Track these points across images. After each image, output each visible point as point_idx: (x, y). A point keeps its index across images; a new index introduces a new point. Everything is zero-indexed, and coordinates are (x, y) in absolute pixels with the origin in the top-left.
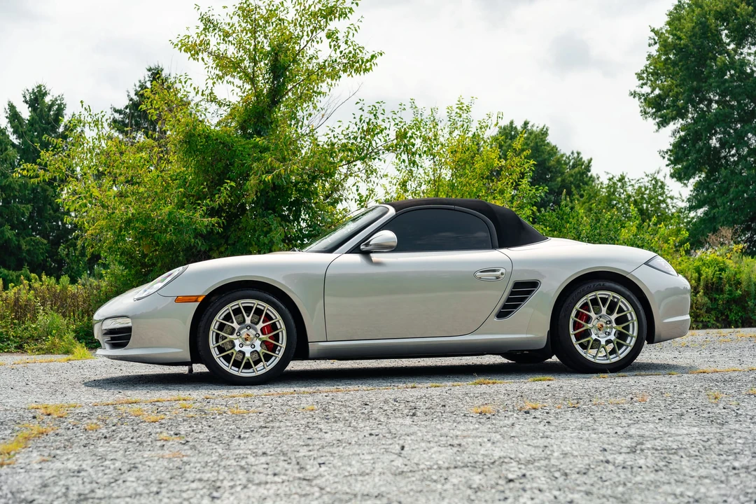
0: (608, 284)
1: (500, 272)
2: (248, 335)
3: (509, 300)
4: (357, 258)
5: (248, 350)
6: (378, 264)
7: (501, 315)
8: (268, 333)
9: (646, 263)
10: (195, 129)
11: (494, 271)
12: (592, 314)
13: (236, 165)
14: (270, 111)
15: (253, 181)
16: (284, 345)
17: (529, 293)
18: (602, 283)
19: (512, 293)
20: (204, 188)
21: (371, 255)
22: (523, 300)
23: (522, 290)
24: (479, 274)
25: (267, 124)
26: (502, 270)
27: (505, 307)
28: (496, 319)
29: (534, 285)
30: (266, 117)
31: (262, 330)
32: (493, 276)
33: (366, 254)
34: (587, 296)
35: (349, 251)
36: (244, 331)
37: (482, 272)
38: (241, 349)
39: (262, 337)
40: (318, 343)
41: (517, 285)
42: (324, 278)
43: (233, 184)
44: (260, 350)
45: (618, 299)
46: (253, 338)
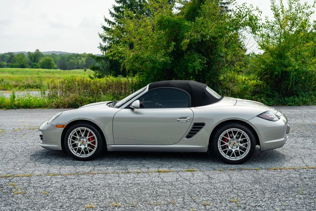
0: (237, 125)
1: (187, 119)
2: (83, 141)
3: (192, 130)
4: (128, 110)
5: (83, 147)
6: (137, 113)
7: (188, 137)
8: (91, 141)
9: (258, 116)
10: (163, 18)
12: (229, 139)
13: (180, 33)
15: (184, 41)
16: (97, 146)
17: (201, 128)
18: (234, 125)
19: (193, 128)
22: (198, 131)
23: (198, 127)
24: (178, 119)
26: (189, 118)
27: (190, 133)
28: (186, 139)
29: (203, 124)
30: (197, 11)
31: (89, 139)
32: (185, 120)
33: (132, 109)
34: (227, 130)
35: (126, 108)
36: (82, 139)
37: (180, 118)
38: (80, 147)
39: (89, 143)
40: (111, 145)
41: (195, 124)
42: (113, 119)
43: (175, 43)
44: (87, 147)
45: (242, 132)
46: (85, 143)
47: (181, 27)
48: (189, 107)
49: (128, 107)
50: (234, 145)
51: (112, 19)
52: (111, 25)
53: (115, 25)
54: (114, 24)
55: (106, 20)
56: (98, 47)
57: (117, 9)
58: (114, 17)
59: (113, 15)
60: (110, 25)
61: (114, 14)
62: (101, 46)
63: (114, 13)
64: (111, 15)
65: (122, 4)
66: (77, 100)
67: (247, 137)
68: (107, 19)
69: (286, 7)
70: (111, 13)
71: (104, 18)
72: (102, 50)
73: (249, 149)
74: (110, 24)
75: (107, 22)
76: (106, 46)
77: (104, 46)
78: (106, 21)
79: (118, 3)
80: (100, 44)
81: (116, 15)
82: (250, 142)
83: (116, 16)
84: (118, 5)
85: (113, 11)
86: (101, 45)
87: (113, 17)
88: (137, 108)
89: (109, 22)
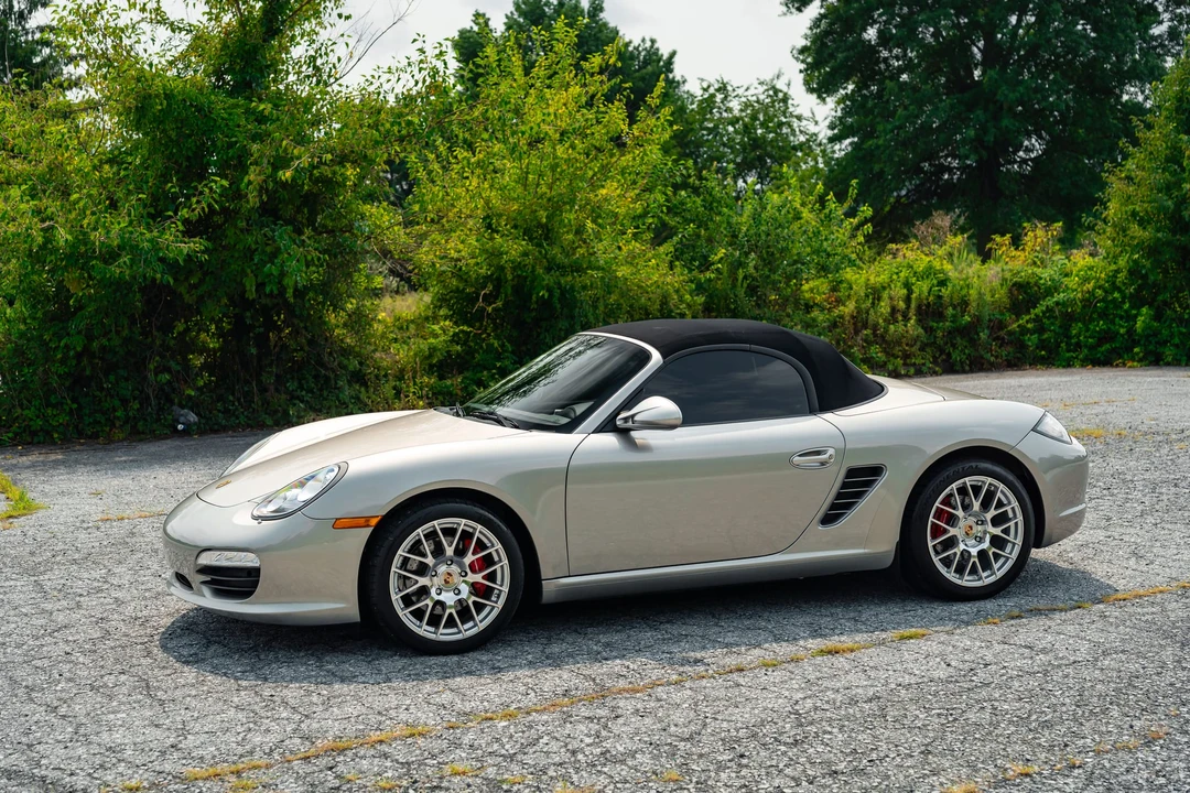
0: (982, 465)
1: (828, 454)
2: (449, 574)
3: (839, 496)
4: (610, 440)
5: (449, 598)
6: (645, 448)
7: (828, 520)
8: (481, 571)
9: (1034, 430)
11: (818, 453)
12: (960, 513)
16: (506, 589)
17: (869, 484)
18: (974, 464)
19: (844, 485)
21: (632, 433)
22: (860, 495)
23: (860, 480)
24: (796, 459)
26: (831, 451)
27: (833, 506)
28: (820, 527)
29: (876, 471)
31: (471, 566)
32: (817, 460)
33: (624, 433)
34: (953, 485)
35: (598, 430)
36: (442, 569)
37: (800, 456)
38: (440, 598)
39: (472, 578)
40: (557, 581)
41: (851, 472)
42: (568, 474)
44: (469, 598)
45: (997, 488)
46: (456, 579)
47: (216, 120)
48: (813, 412)
49: (608, 426)
50: (970, 534)
67: (1010, 504)
73: (1018, 542)
82: (1019, 517)
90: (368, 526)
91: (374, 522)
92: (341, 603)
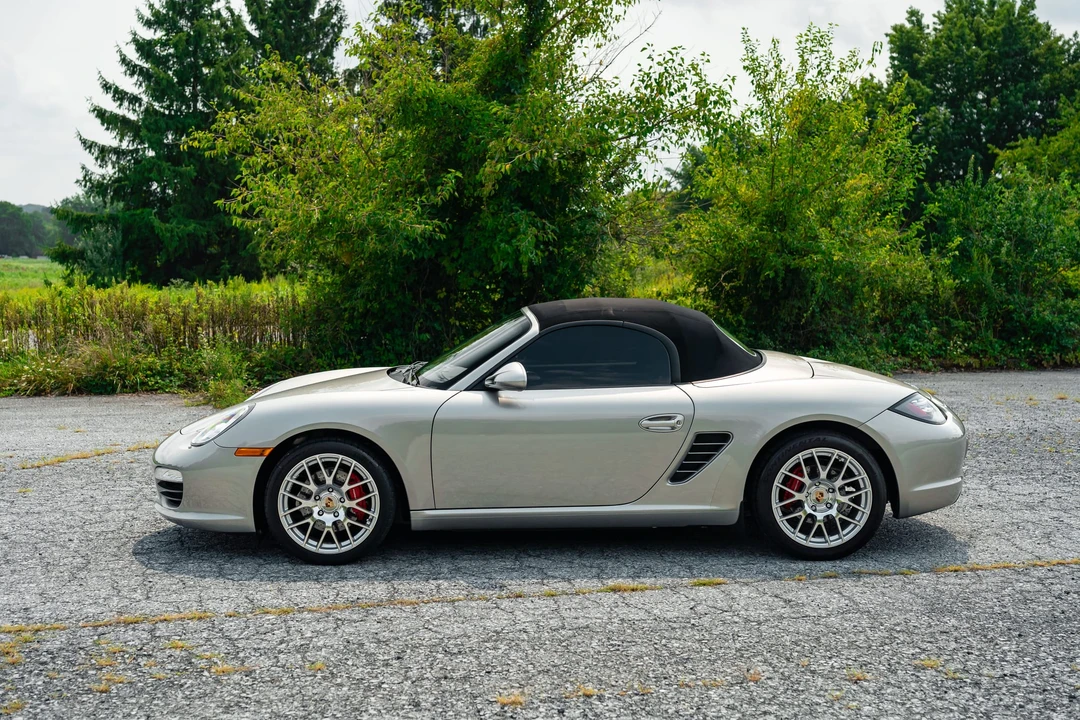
0: (831, 438)
1: (676, 420)
3: (688, 457)
4: (479, 397)
5: (328, 519)
6: (508, 405)
7: (676, 478)
8: (358, 498)
9: (892, 408)
10: (412, 90)
11: (669, 418)
12: (806, 480)
13: (469, 141)
14: (524, 58)
15: (488, 168)
16: (377, 514)
17: (718, 449)
18: (822, 437)
19: (693, 448)
20: (422, 177)
21: (499, 393)
22: (708, 458)
23: (707, 445)
24: (645, 423)
25: (519, 77)
26: (680, 418)
27: (682, 466)
28: (669, 484)
29: (725, 437)
30: (519, 67)
31: (349, 493)
32: (666, 425)
33: (493, 392)
34: (800, 455)
35: (470, 388)
36: (325, 495)
37: (649, 420)
38: (320, 518)
39: (348, 504)
40: (424, 511)
41: (700, 437)
42: (432, 426)
43: (459, 174)
44: (345, 520)
45: (846, 459)
46: (336, 504)
47: (470, 120)
48: (674, 382)
49: (478, 386)
50: (821, 500)
51: (130, 85)
52: (126, 103)
53: (140, 105)
54: (134, 100)
55: (107, 87)
56: (77, 181)
57: (144, 48)
58: (136, 76)
59: (132, 69)
60: (121, 105)
61: (136, 66)
62: (86, 175)
63: (138, 62)
64: (124, 68)
65: (164, 33)
66: (106, 366)
67: (860, 474)
68: (111, 82)
69: (791, 63)
70: (124, 60)
71: (101, 80)
72: (93, 191)
73: (868, 511)
74: (121, 100)
75: (110, 95)
76: (104, 178)
77: (98, 177)
78: (107, 89)
79: (150, 28)
80: (83, 168)
81: (141, 68)
82: (869, 489)
83: (142, 72)
84: (148, 34)
85: (133, 55)
86: (87, 171)
87: (132, 75)
88: (520, 388)
89: (120, 95)
90: (262, 455)
91: (267, 452)
92: (239, 516)
